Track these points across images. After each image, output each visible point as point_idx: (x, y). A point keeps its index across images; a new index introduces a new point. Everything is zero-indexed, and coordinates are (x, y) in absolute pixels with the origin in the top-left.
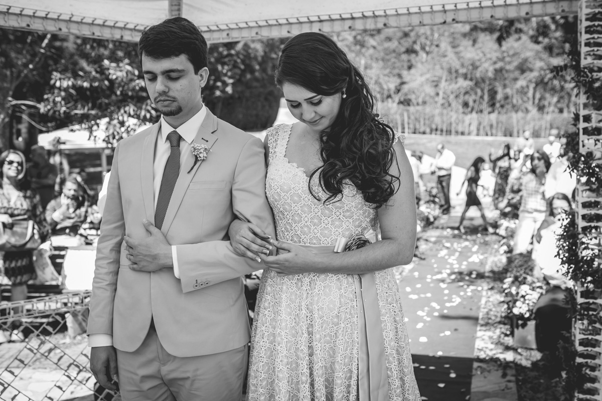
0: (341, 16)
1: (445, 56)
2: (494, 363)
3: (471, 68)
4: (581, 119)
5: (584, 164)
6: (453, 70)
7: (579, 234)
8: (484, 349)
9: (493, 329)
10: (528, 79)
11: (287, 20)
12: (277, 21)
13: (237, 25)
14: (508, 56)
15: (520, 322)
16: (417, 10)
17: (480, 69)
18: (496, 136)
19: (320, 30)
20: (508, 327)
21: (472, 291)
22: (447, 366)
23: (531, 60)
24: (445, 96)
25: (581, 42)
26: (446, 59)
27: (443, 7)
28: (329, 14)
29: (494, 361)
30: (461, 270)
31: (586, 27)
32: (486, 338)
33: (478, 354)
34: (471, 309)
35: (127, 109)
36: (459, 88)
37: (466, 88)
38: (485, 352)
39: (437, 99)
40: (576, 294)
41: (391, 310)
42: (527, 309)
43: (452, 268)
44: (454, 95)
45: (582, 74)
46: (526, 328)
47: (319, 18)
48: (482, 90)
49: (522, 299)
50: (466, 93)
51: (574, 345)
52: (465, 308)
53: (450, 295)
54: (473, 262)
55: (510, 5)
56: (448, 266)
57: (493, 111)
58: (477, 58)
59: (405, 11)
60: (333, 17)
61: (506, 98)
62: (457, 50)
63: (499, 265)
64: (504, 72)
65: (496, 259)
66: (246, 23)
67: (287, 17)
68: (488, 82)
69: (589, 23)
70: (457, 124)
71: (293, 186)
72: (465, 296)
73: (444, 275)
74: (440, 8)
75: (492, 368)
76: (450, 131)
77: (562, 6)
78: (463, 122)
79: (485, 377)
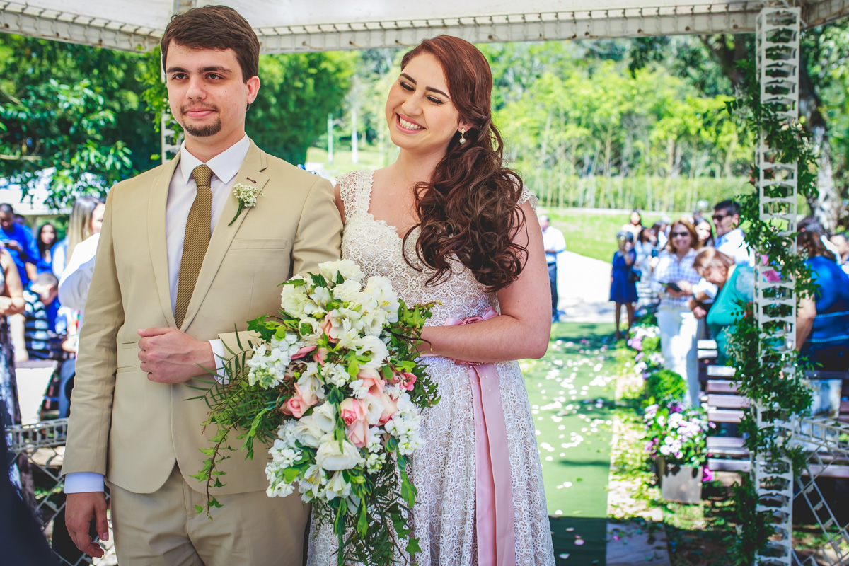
0: (427, 23)
1: (549, 92)
2: (635, 525)
3: (586, 109)
4: (762, 174)
5: (766, 236)
6: (562, 112)
7: (760, 332)
8: (621, 505)
9: (631, 477)
10: (667, 127)
11: (350, 26)
12: (335, 27)
13: (275, 31)
14: (639, 93)
15: (670, 466)
16: (536, 18)
17: (599, 112)
18: (622, 208)
19: (397, 42)
20: (652, 474)
21: (598, 426)
22: (571, 529)
23: (670, 100)
24: (550, 150)
25: (760, 70)
26: (551, 96)
27: (573, 15)
28: (411, 19)
29: (636, 521)
30: (580, 398)
31: (767, 50)
32: (622, 490)
33: (612, 513)
34: (598, 451)
35: (85, 153)
36: (569, 139)
37: (580, 138)
38: (622, 509)
39: (537, 154)
40: (756, 417)
41: (521, 427)
42: (680, 446)
43: (567, 395)
44: (563, 148)
45: (763, 112)
46: (679, 474)
47: (396, 24)
48: (603, 143)
49: (673, 433)
50: (580, 146)
51: (754, 489)
52: (589, 449)
53: (567, 432)
54: (597, 386)
55: (664, 16)
56: (562, 392)
57: (618, 173)
58: (594, 96)
59: (520, 19)
60: (416, 24)
61: (637, 154)
62: (567, 83)
63: (634, 390)
64: (633, 117)
65: (629, 382)
66: (289, 28)
67: (349, 22)
68: (610, 131)
69: (772, 45)
70: (567, 190)
71: (380, 251)
72: (589, 434)
73: (557, 405)
74: (569, 16)
75: (633, 530)
76: (558, 201)
77: (734, 21)
78: (576, 187)
79: (625, 544)
